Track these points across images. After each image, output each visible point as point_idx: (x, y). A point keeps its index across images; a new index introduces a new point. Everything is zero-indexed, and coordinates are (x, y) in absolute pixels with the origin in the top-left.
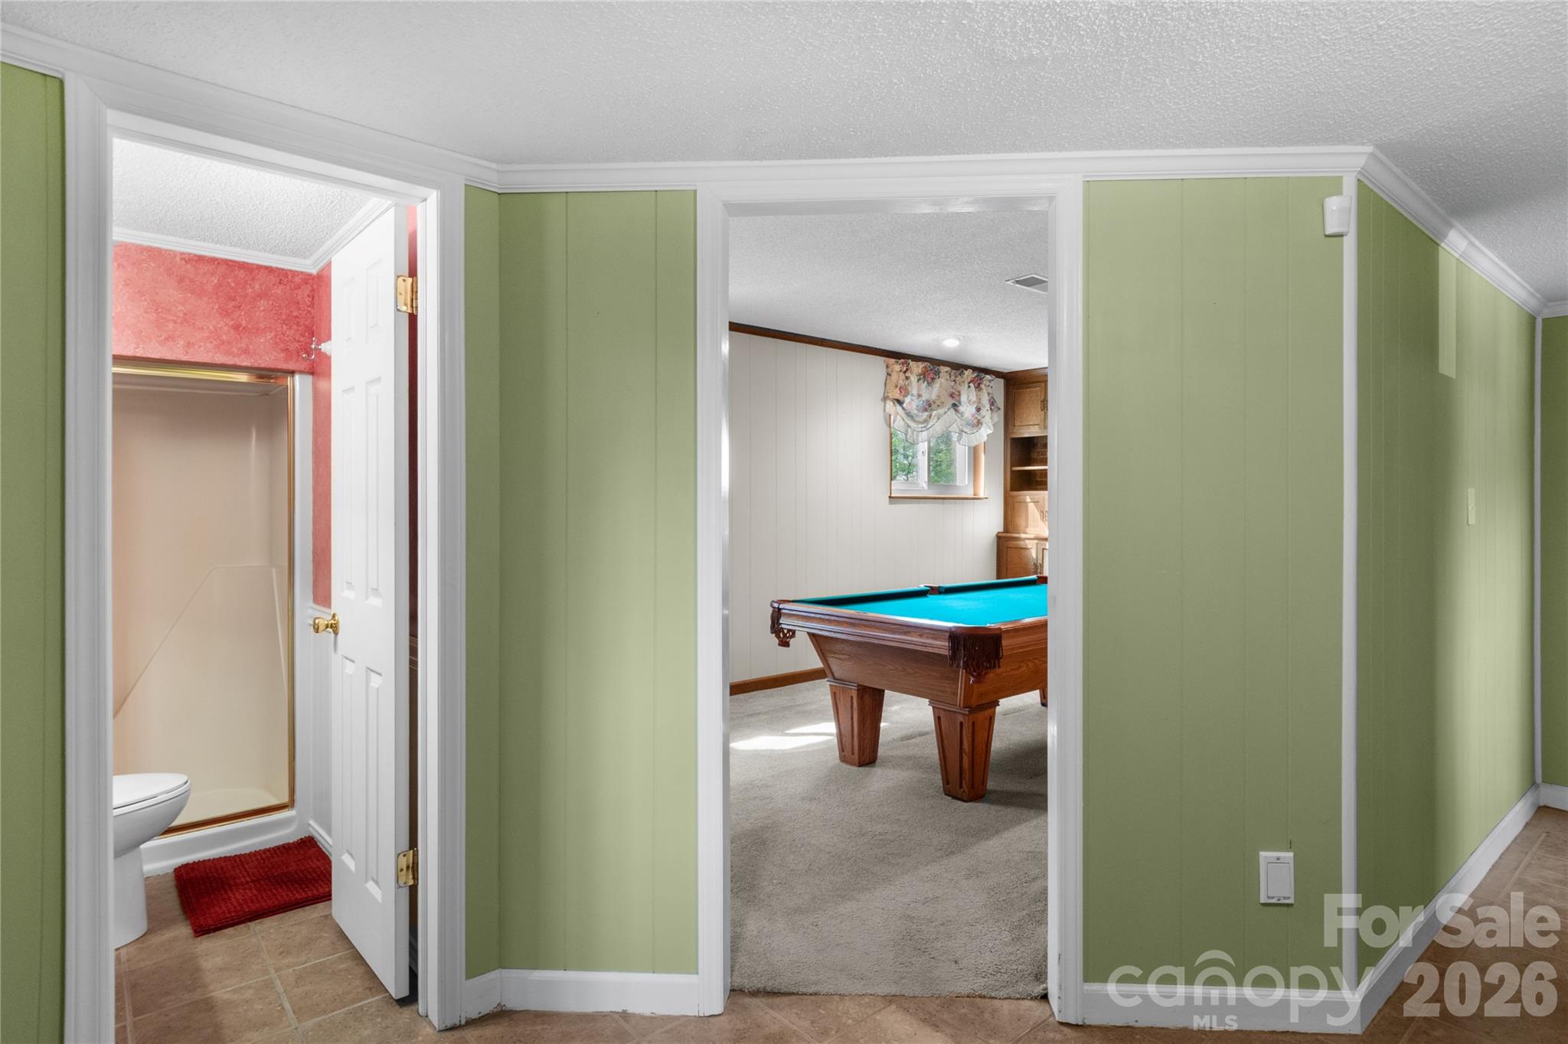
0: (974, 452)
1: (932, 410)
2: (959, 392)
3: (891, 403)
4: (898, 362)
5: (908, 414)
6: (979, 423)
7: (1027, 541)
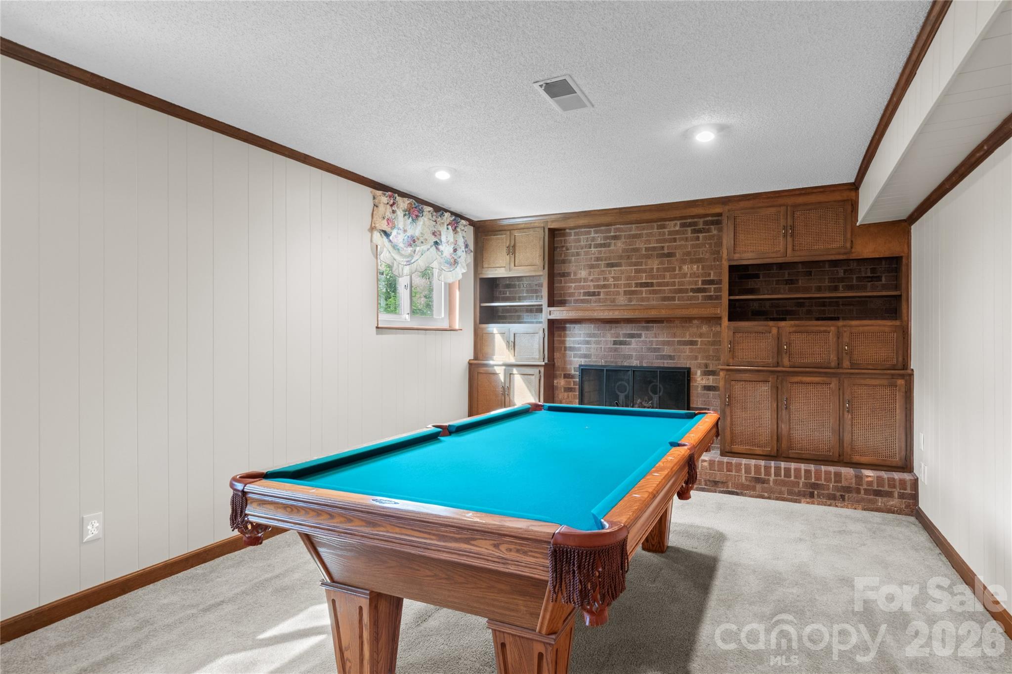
0: (449, 287)
1: (416, 246)
2: (440, 232)
3: (379, 234)
4: (385, 195)
5: (395, 247)
6: (456, 262)
7: (496, 368)
